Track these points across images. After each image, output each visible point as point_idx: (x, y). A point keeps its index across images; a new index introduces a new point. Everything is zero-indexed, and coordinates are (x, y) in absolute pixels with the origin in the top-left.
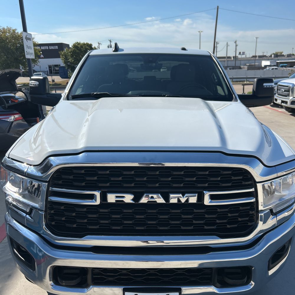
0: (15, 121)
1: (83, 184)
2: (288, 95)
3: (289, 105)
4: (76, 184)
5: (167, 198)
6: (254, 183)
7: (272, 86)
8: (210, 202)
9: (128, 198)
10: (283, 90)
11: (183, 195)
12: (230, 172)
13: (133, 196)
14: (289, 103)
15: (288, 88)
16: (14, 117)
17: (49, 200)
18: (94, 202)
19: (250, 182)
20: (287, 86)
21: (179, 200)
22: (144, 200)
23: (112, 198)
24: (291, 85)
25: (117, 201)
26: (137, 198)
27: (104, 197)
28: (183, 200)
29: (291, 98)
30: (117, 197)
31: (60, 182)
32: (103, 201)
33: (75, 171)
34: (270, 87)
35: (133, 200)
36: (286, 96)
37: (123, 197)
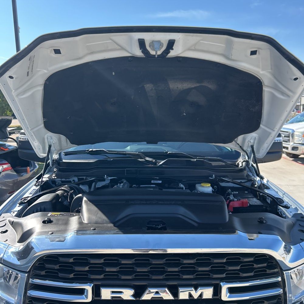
0: (3, 171)
1: (72, 276)
2: (289, 141)
3: (290, 151)
5: (175, 293)
6: (281, 271)
7: (281, 141)
8: (229, 297)
9: (127, 294)
11: (196, 289)
12: (252, 259)
13: (133, 291)
14: (290, 149)
15: (287, 133)
16: (3, 167)
17: (28, 294)
18: (83, 299)
19: (276, 270)
21: (190, 295)
24: (291, 131)
25: (113, 297)
27: (97, 292)
28: (196, 295)
29: (291, 143)
30: (113, 292)
31: (43, 273)
32: (95, 297)
33: (61, 259)
34: (279, 141)
35: (133, 296)
36: (286, 142)
37: (121, 292)
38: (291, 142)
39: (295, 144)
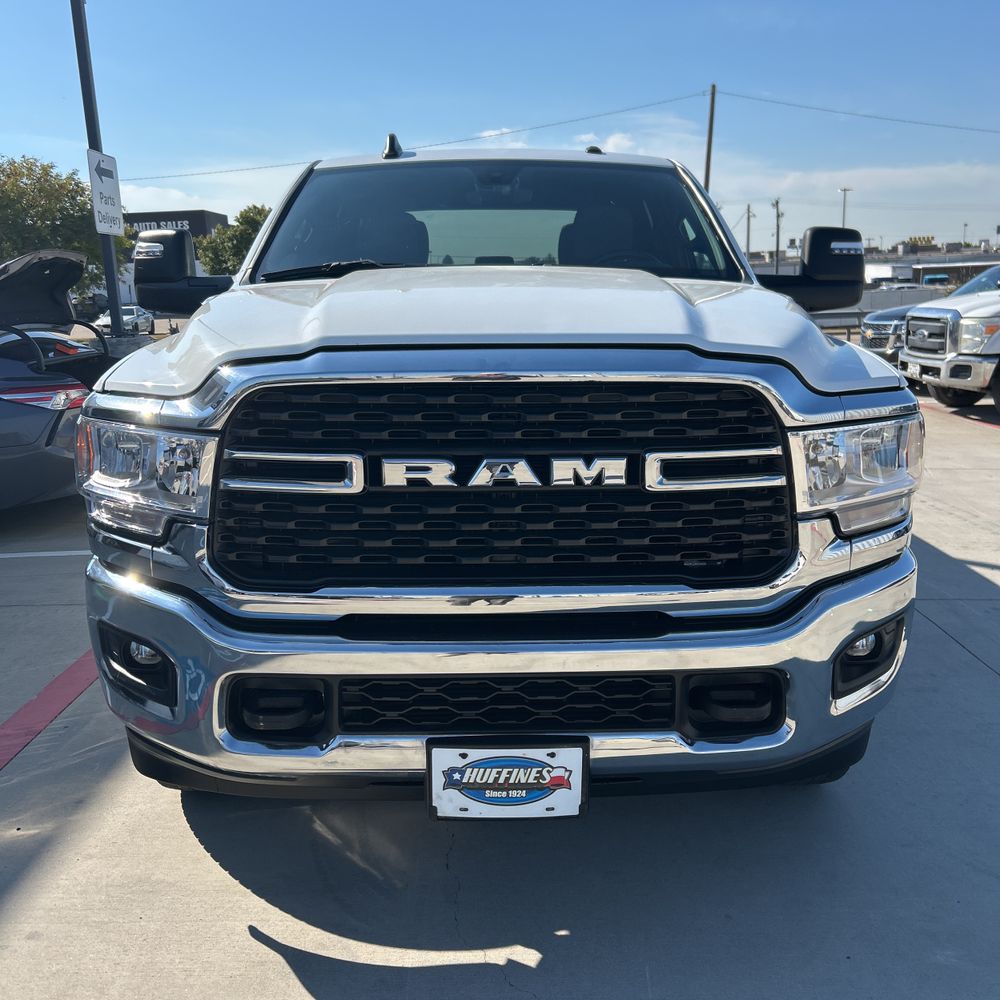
0: (68, 408)
1: (318, 435)
2: (942, 348)
3: (944, 379)
4: (297, 435)
5: (542, 470)
6: (781, 432)
7: (859, 252)
8: (661, 483)
9: (440, 474)
10: (926, 333)
11: (588, 463)
12: (712, 397)
13: (454, 468)
14: (944, 373)
15: (939, 324)
16: (67, 395)
17: (222, 487)
18: (346, 486)
19: (769, 429)
20: (937, 320)
21: (577, 477)
22: (482, 477)
23: (395, 474)
24: (949, 316)
25: (409, 481)
26: (463, 474)
27: (373, 474)
28: (588, 476)
29: (950, 356)
30: (409, 469)
31: (254, 433)
32: (371, 485)
33: (295, 399)
34: (852, 252)
35: (452, 477)
36: (934, 351)
37: (427, 469)
38: (950, 352)
39: (961, 358)
